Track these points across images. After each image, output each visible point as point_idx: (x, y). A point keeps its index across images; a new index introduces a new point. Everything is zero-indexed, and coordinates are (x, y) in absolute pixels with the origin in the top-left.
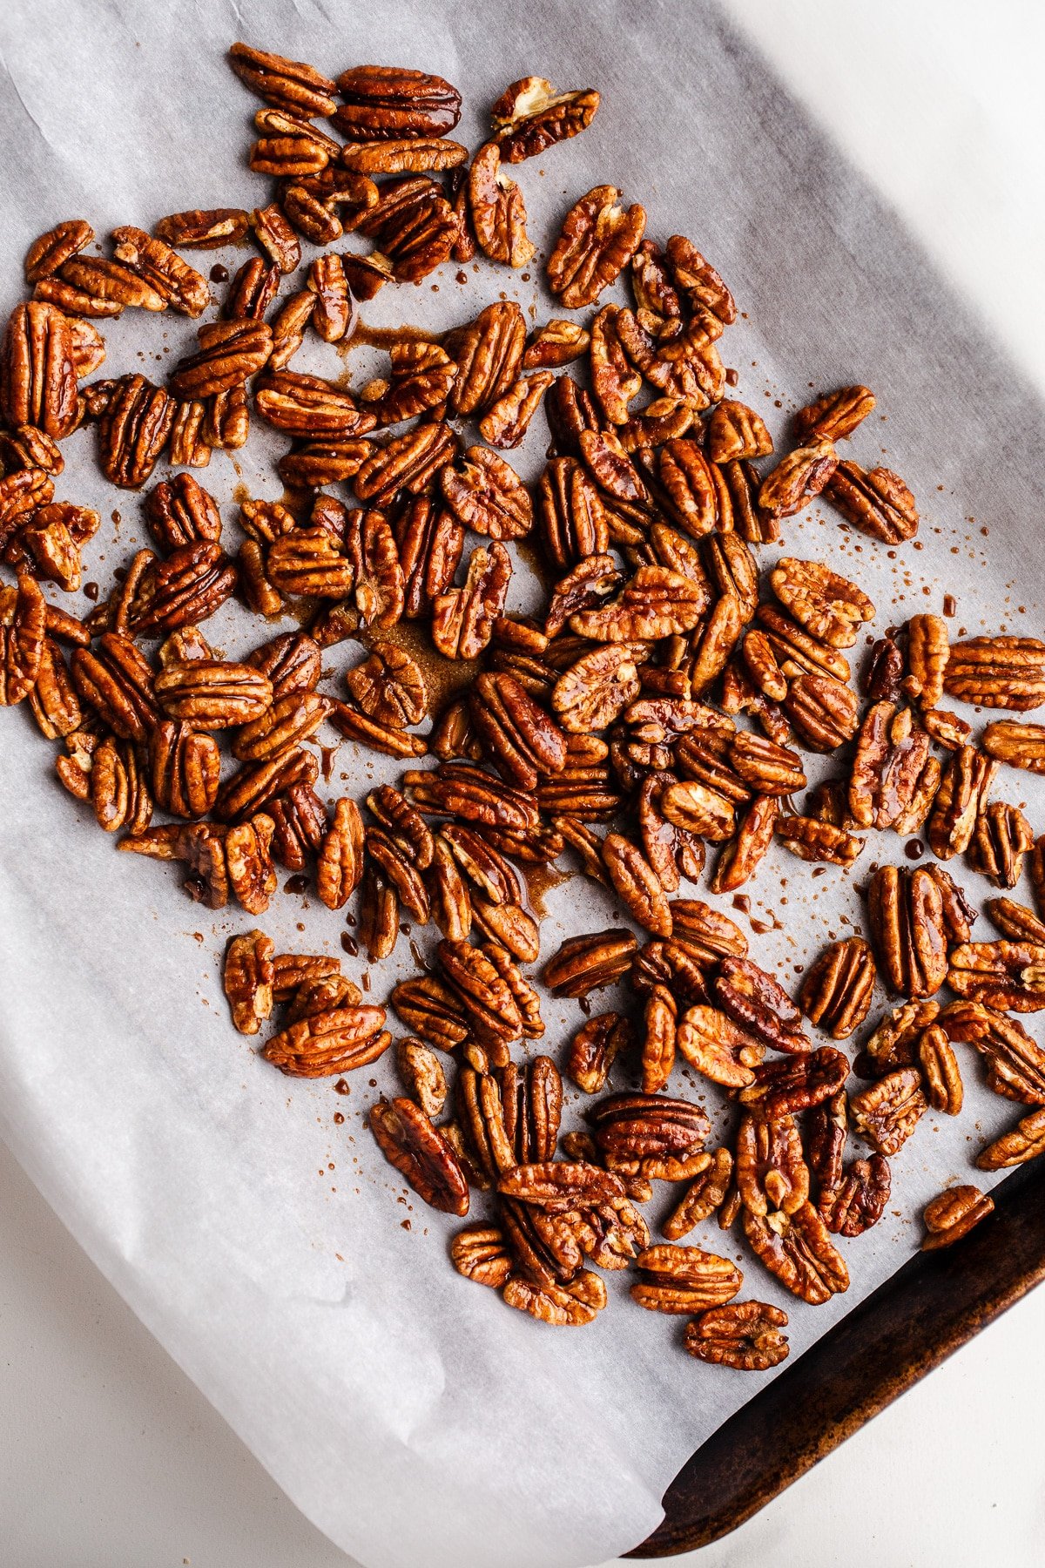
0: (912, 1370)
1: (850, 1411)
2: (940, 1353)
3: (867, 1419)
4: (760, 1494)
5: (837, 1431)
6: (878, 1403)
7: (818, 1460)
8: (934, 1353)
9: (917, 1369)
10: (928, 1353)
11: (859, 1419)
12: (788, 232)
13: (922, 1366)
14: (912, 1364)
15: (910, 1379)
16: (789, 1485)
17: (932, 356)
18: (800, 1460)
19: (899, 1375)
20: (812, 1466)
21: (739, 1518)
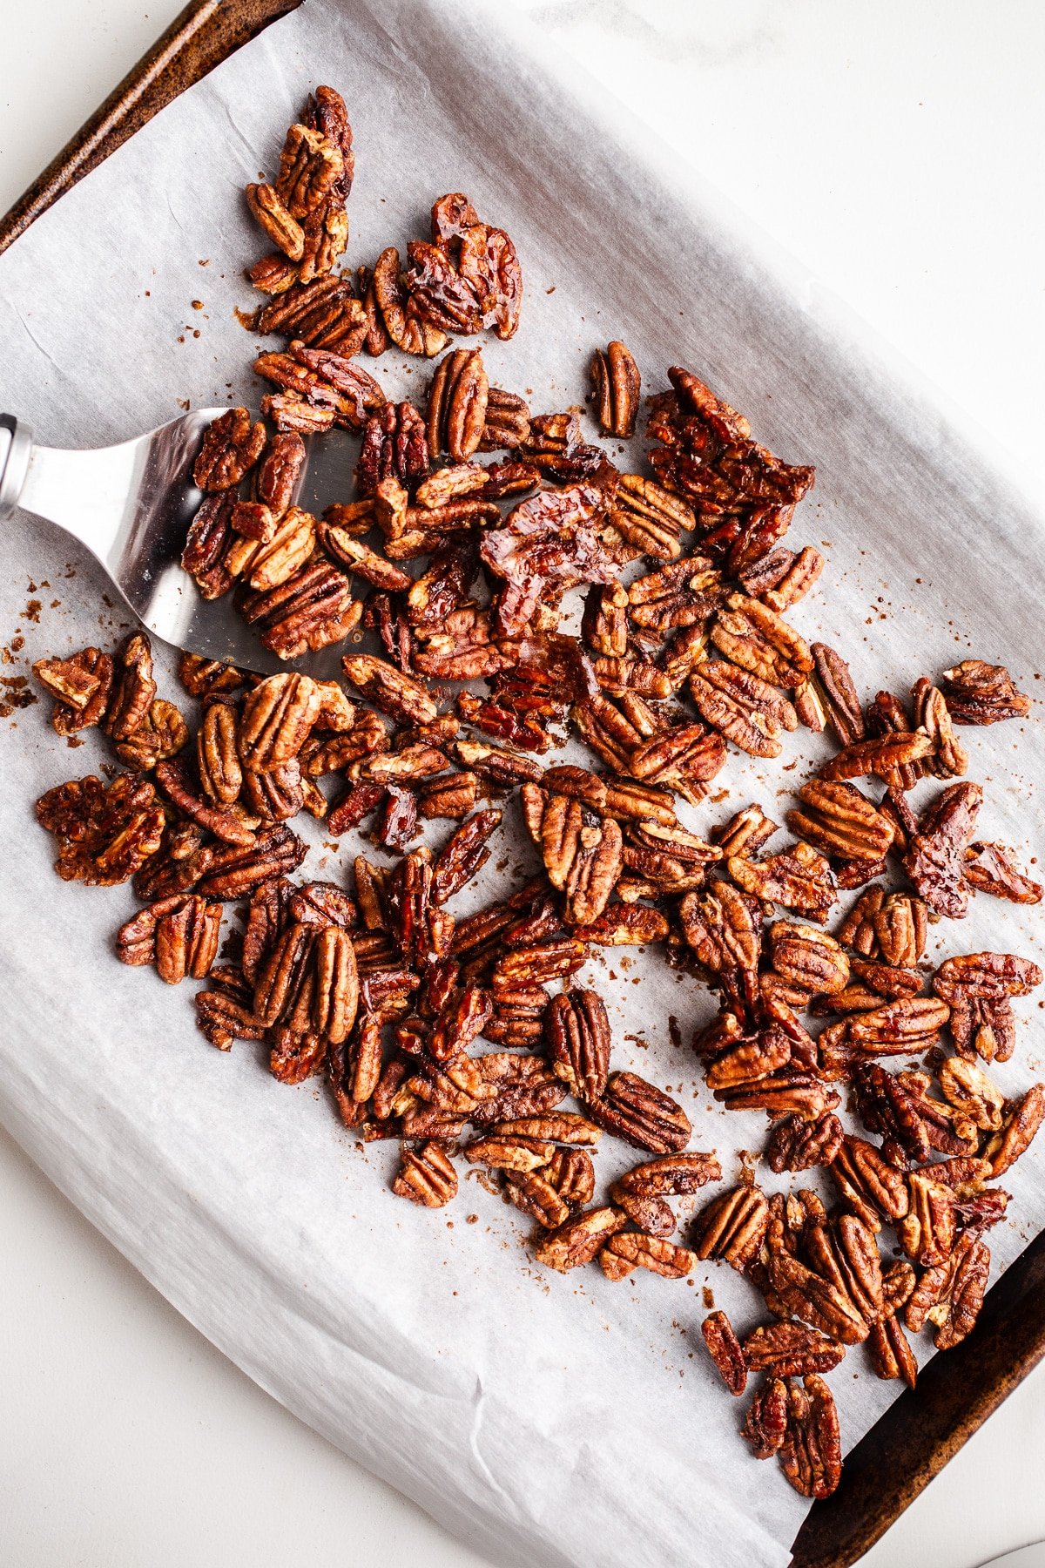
0: (1005, 1382)
1: (954, 1429)
2: (1027, 1363)
3: (970, 1434)
4: (883, 1518)
5: (945, 1450)
6: (978, 1417)
7: (931, 1478)
8: (1022, 1362)
9: (1009, 1381)
10: (1018, 1364)
11: (963, 1435)
12: (745, 369)
13: (1014, 1377)
14: (1004, 1376)
15: (1004, 1391)
16: (908, 1505)
17: (891, 466)
18: (915, 1481)
19: (994, 1389)
20: (926, 1485)
21: (867, 1543)
